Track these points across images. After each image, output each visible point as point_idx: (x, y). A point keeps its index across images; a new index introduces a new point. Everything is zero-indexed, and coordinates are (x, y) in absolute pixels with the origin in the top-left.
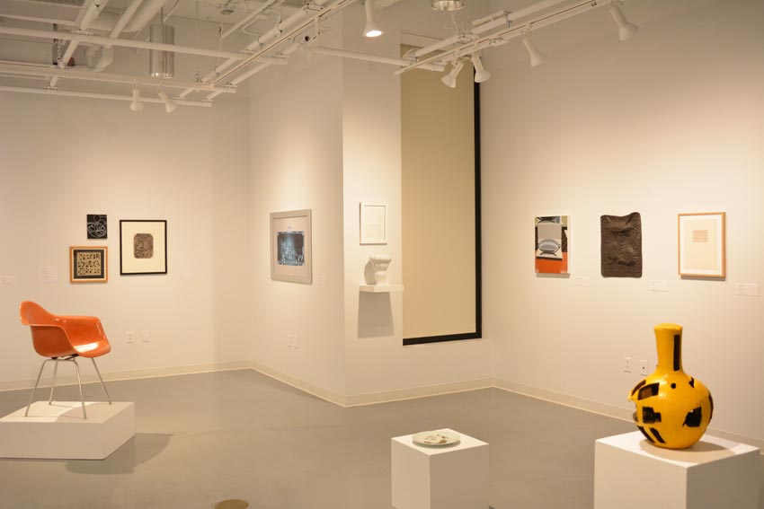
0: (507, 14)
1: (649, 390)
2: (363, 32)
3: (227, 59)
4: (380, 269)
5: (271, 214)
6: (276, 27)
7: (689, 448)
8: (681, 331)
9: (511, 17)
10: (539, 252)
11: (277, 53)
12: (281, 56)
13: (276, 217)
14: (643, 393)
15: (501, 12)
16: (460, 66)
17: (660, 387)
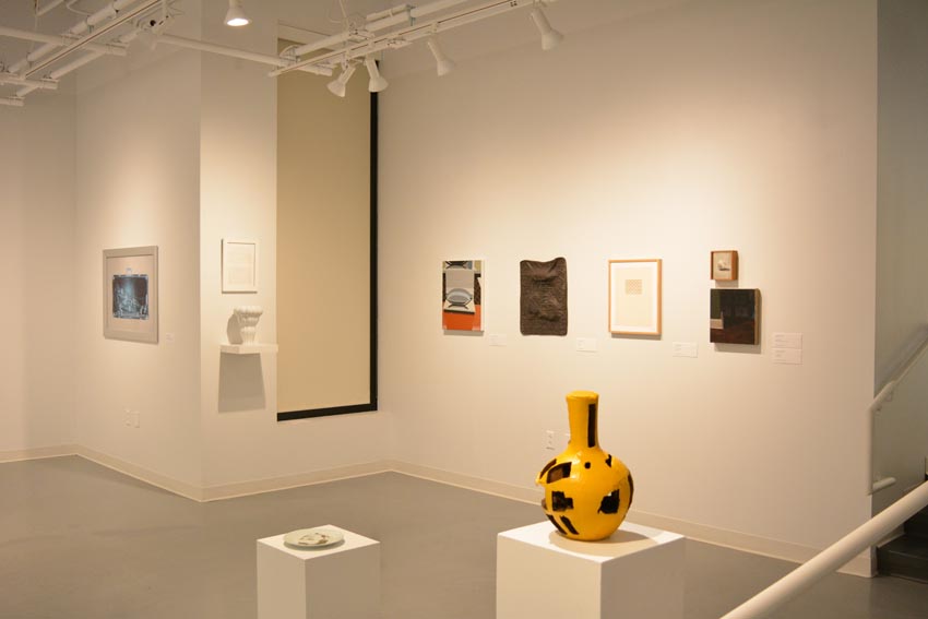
0: (409, 8)
1: (560, 471)
2: (224, 18)
3: (44, 44)
4: (248, 324)
5: (105, 252)
6: (110, 6)
7: (605, 539)
8: (597, 399)
9: (414, 13)
10: (447, 304)
11: (113, 40)
12: (118, 44)
13: (111, 256)
14: (553, 475)
15: (403, 7)
16: (351, 70)
17: (572, 467)
